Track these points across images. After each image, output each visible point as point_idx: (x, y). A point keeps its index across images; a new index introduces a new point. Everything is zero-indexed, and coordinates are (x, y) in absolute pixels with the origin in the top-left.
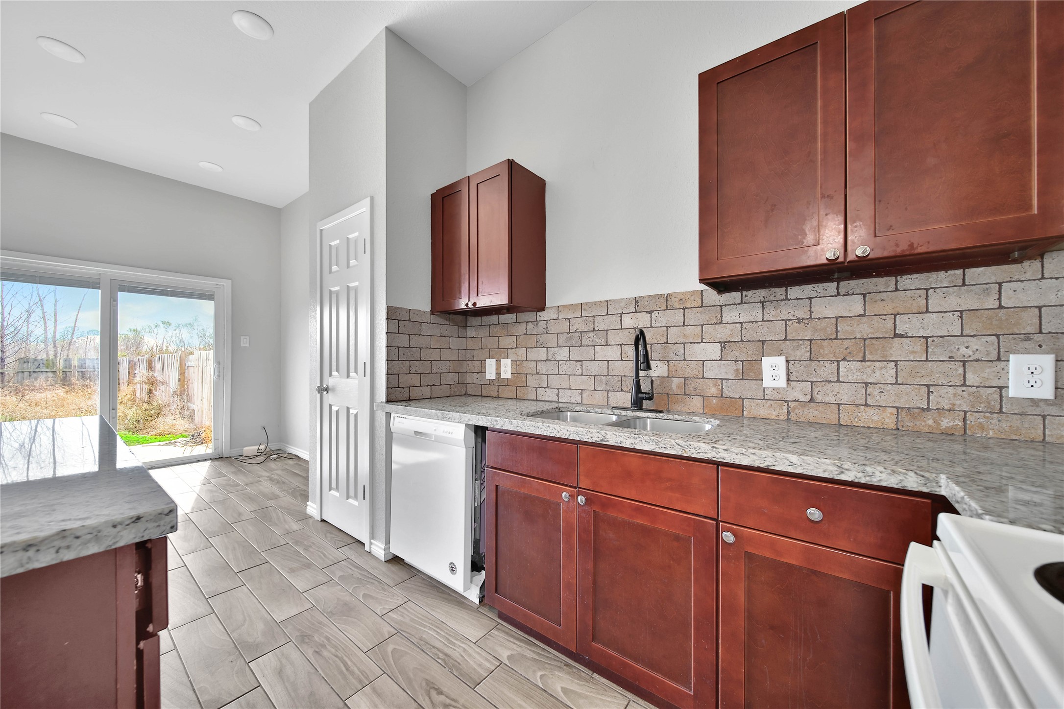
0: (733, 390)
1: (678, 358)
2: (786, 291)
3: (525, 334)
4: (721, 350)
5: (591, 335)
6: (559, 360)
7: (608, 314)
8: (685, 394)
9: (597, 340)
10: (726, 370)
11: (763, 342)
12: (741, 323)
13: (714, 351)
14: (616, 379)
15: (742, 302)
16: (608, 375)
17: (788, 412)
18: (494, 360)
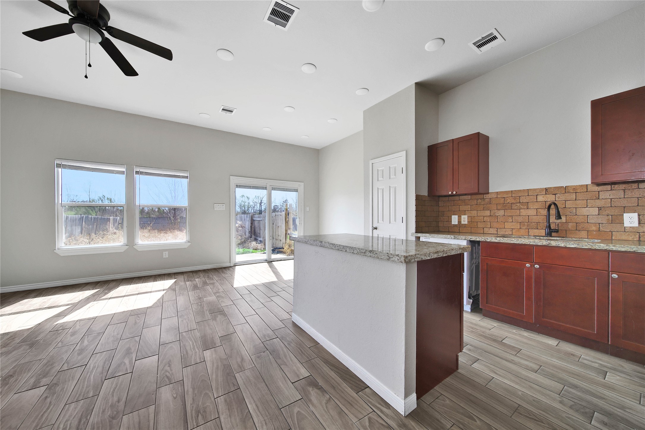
0: (607, 228)
1: (572, 214)
2: (638, 185)
3: (476, 204)
4: (599, 210)
5: (518, 204)
6: (497, 215)
7: (528, 195)
8: (576, 230)
9: (522, 207)
10: (603, 219)
11: (624, 207)
12: (611, 199)
13: (595, 211)
14: (534, 224)
15: (611, 190)
16: (529, 222)
17: (639, 237)
18: (457, 216)
